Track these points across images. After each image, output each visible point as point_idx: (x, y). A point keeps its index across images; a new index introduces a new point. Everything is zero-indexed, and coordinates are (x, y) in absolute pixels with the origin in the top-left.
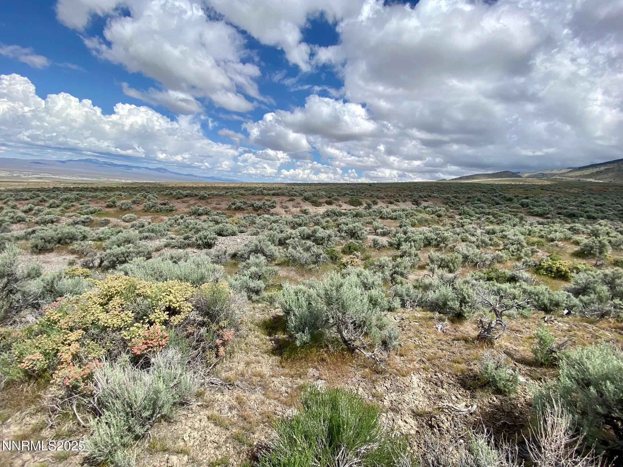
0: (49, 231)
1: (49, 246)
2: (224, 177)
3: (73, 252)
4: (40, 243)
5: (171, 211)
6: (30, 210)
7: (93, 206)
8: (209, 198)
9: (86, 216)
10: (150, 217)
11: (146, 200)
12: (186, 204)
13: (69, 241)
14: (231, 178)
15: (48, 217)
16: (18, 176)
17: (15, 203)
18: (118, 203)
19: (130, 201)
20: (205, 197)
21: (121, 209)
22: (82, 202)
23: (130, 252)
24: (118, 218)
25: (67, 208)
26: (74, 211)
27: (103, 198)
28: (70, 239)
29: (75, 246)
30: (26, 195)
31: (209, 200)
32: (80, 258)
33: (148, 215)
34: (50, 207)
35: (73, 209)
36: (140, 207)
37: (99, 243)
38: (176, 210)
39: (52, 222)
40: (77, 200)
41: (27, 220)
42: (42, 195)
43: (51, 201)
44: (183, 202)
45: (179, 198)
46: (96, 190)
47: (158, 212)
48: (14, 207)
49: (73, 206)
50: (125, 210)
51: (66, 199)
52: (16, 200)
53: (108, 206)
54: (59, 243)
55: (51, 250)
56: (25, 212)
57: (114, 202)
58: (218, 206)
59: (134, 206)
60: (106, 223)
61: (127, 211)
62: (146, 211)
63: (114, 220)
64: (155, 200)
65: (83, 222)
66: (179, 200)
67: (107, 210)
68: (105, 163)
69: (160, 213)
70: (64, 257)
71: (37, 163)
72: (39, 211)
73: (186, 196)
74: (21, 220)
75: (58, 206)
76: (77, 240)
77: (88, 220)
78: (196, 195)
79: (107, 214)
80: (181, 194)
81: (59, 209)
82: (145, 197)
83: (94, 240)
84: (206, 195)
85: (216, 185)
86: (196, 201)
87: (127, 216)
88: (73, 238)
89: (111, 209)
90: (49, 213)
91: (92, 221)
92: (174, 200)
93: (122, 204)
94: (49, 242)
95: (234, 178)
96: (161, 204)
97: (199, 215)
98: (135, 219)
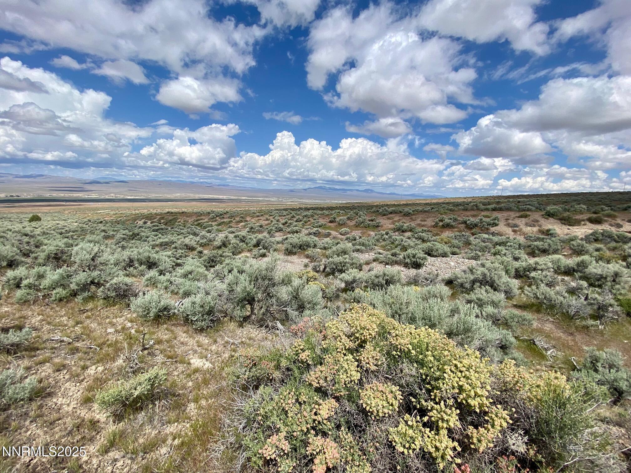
0: (294, 239)
1: (294, 250)
2: (425, 194)
3: (307, 257)
4: (289, 247)
5: (378, 226)
6: (286, 223)
7: (322, 221)
8: (413, 215)
9: (316, 229)
10: (360, 231)
11: (357, 217)
12: (391, 221)
13: (305, 247)
14: (432, 194)
15: (295, 229)
16: (282, 201)
17: (279, 218)
18: (337, 220)
19: (345, 218)
20: (409, 213)
21: (339, 224)
22: (314, 218)
23: (346, 263)
24: (337, 231)
25: (306, 223)
26: (310, 225)
27: (328, 215)
28: (307, 246)
29: (309, 252)
30: (285, 213)
31: (414, 217)
32: (311, 262)
33: (358, 230)
34: (296, 221)
35: (309, 223)
36: (354, 223)
37: (324, 251)
38: (382, 226)
39: (297, 232)
40: (312, 216)
41: (284, 230)
42: (293, 213)
43: (297, 217)
44: (389, 219)
45: (384, 215)
46: (322, 209)
47: (366, 227)
48: (278, 221)
49: (309, 221)
50: (342, 225)
51: (306, 216)
52: (280, 216)
53: (331, 222)
54: (300, 248)
55: (295, 254)
56: (283, 224)
57: (335, 218)
58: (423, 223)
59: (348, 222)
60: (328, 235)
61: (343, 226)
62: (357, 226)
63: (334, 233)
64: (365, 217)
65: (314, 233)
66: (384, 217)
67: (330, 224)
68: (330, 188)
69: (367, 228)
70: (302, 260)
71: (292, 191)
72: (290, 224)
73: (391, 213)
74: (280, 230)
75: (301, 221)
76: (310, 247)
77: (317, 232)
78: (400, 212)
79: (330, 228)
80: (387, 211)
81: (301, 223)
82: (357, 214)
83: (321, 249)
84: (411, 211)
85: (418, 202)
86: (400, 218)
87: (343, 230)
88: (308, 246)
89: (332, 224)
90: (296, 226)
91: (319, 233)
92: (380, 217)
93: (340, 220)
94: (295, 247)
95: (436, 194)
96: (369, 221)
97: (403, 232)
98: (348, 233)
